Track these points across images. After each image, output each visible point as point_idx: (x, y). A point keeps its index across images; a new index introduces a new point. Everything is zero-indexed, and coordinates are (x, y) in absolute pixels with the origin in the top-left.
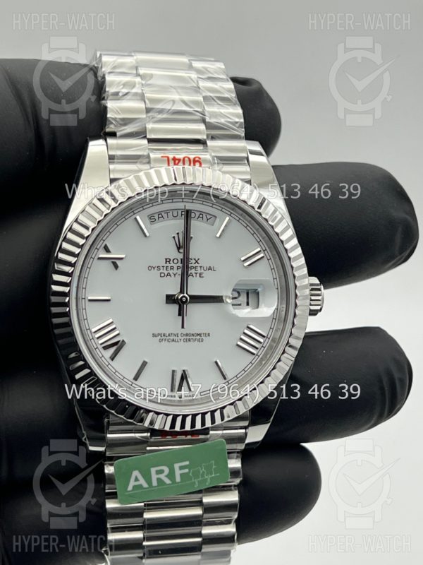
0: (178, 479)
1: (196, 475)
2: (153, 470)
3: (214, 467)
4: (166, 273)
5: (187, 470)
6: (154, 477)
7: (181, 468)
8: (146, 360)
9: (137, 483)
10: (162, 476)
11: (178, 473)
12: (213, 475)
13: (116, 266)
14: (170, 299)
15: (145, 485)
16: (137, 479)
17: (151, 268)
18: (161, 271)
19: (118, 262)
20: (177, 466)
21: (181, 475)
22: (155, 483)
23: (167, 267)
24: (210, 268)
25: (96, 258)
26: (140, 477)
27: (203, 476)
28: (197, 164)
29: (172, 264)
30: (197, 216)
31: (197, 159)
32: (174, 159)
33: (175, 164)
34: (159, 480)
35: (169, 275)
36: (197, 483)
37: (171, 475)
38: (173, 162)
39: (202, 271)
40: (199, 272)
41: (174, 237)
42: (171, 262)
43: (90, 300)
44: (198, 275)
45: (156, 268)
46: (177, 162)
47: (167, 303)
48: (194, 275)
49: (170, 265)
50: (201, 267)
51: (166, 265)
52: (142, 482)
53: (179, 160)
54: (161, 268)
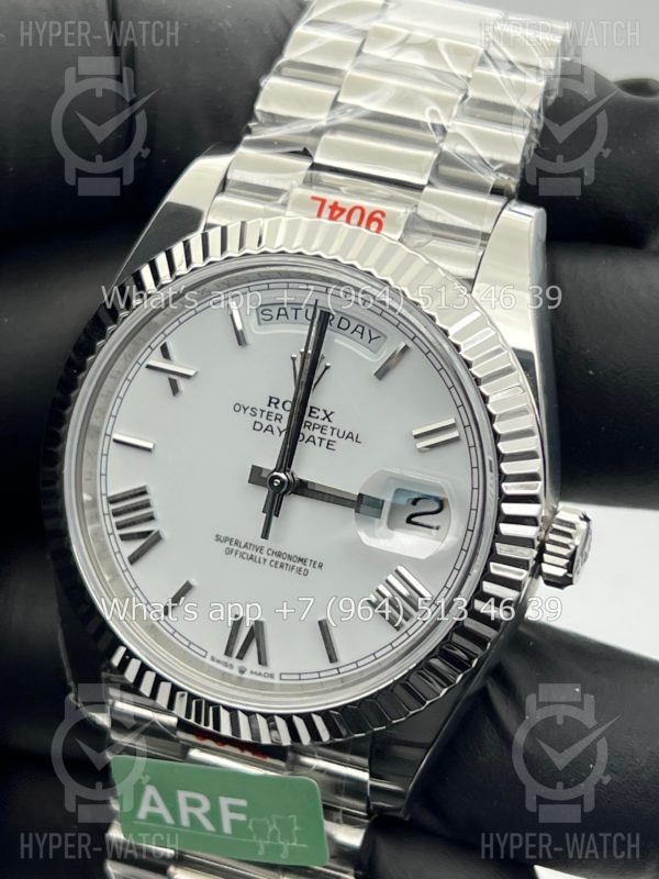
0: (227, 829)
1: (261, 831)
2: (182, 796)
3: (296, 828)
4: (266, 423)
5: (242, 817)
6: (184, 810)
7: (233, 809)
8: (193, 582)
9: (154, 810)
10: (199, 813)
11: (227, 817)
12: (295, 844)
13: (175, 389)
14: (256, 476)
15: (169, 819)
16: (153, 803)
17: (239, 408)
18: (257, 418)
19: (182, 383)
20: (224, 802)
21: (234, 823)
22: (185, 822)
23: (269, 414)
24: (350, 436)
25: (145, 365)
26: (158, 800)
27: (274, 837)
28: (374, 225)
29: (281, 411)
30: (351, 329)
31: (378, 216)
32: (334, 207)
33: (332, 218)
34: (192, 817)
35: (269, 429)
36: (262, 847)
37: (214, 815)
38: (329, 211)
39: (335, 438)
40: (328, 437)
41: (294, 359)
42: (280, 405)
43: (116, 441)
44: (325, 443)
45: (249, 411)
46: (337, 212)
47: (251, 481)
48: (318, 441)
49: (276, 411)
50: (333, 429)
51: (268, 409)
52: (162, 810)
53: (342, 211)
54: (259, 413)
